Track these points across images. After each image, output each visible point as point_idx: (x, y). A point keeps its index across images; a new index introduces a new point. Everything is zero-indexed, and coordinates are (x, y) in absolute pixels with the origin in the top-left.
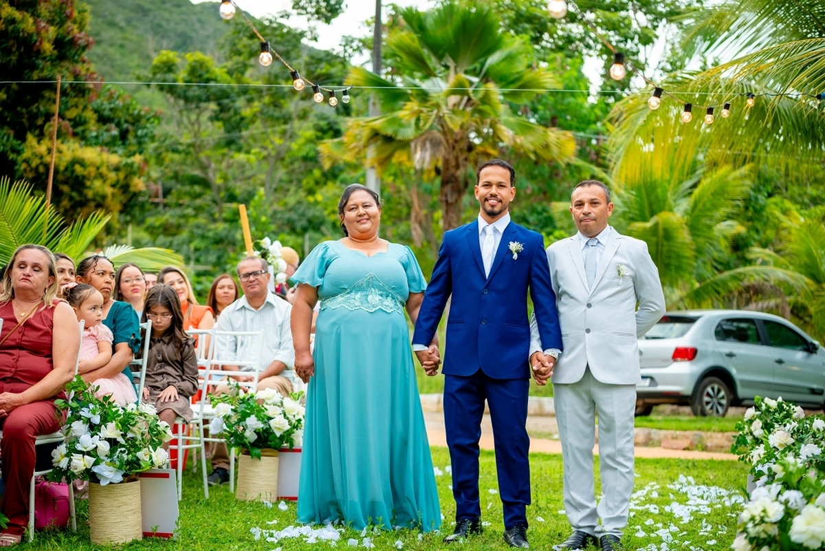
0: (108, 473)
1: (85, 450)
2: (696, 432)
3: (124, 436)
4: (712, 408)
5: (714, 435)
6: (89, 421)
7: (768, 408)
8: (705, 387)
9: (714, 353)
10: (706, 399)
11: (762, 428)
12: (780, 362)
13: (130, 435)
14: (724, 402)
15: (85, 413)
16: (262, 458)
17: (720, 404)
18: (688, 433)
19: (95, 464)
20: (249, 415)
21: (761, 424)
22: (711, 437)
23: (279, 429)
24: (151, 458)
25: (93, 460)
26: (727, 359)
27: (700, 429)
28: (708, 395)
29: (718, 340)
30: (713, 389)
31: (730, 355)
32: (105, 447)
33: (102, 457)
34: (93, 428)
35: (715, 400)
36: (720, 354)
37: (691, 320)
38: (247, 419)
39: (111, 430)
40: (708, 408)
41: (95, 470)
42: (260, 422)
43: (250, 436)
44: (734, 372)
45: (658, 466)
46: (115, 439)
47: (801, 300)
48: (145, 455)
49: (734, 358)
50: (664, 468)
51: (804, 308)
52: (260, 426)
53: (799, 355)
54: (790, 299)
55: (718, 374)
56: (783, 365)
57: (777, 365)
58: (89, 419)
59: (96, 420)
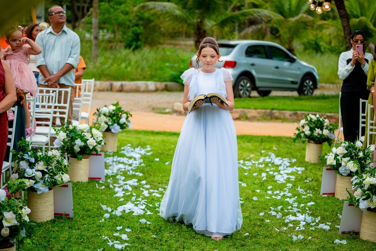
0: (41, 188)
1: (29, 177)
2: (242, 109)
3: (47, 168)
4: (243, 93)
5: (251, 110)
6: (28, 161)
7: (311, 119)
8: (240, 82)
9: (245, 64)
10: (240, 88)
11: (309, 130)
12: (277, 68)
13: (50, 167)
14: (249, 89)
15: (26, 156)
16: (83, 159)
17: (248, 90)
18: (238, 110)
19: (35, 183)
20: (77, 139)
21: (309, 128)
22: (249, 112)
23: (91, 145)
24: (62, 179)
25: (34, 182)
26: (251, 67)
27: (244, 108)
28: (242, 86)
29: (247, 56)
30: (244, 82)
31: (253, 65)
32: (39, 174)
33: (38, 180)
34: (31, 165)
35: (245, 88)
36: (247, 64)
37: (233, 46)
38: (76, 141)
39: (41, 166)
40: (241, 92)
41: (35, 186)
42: (82, 142)
43: (77, 149)
44: (254, 73)
45: (244, 140)
46: (43, 170)
47: (275, 25)
48: (59, 177)
49: (254, 67)
50: (248, 142)
51: (277, 31)
52: (83, 144)
53: (286, 64)
54: (270, 25)
55: (246, 75)
56: (278, 70)
57: (276, 70)
58: (29, 160)
59: (33, 160)
